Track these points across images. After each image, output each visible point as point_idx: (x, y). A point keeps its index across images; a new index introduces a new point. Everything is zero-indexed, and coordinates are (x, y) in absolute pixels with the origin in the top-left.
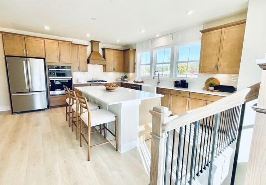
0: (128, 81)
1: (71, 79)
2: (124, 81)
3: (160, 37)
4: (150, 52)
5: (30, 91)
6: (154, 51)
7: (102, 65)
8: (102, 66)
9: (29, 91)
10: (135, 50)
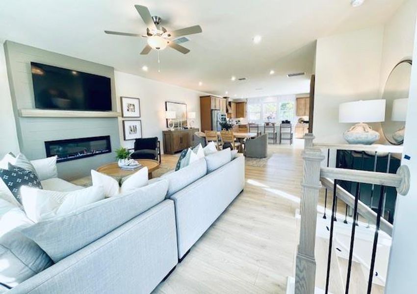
10: (246, 103)
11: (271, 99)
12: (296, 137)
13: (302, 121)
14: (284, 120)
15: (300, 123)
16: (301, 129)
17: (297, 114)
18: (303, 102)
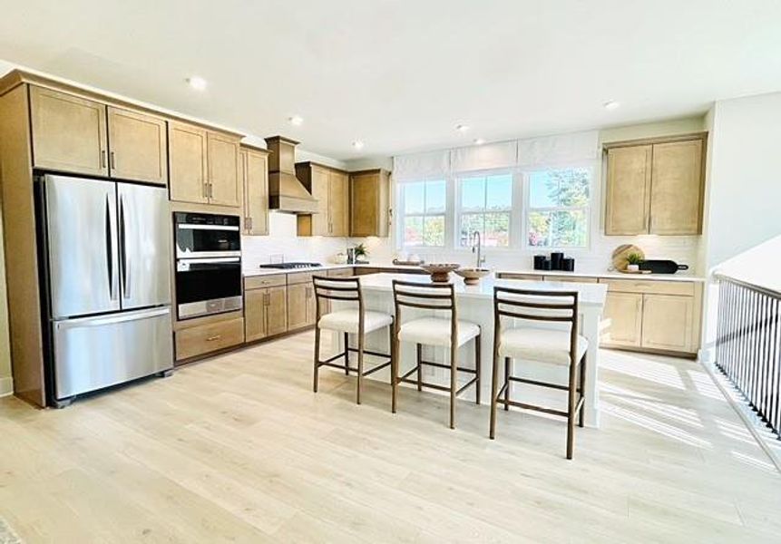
0: (368, 263)
1: (237, 259)
2: (357, 262)
3: (484, 145)
4: (444, 182)
5: (123, 308)
6: (456, 180)
7: (294, 213)
8: (295, 216)
9: (119, 309)
10: (390, 173)
11: (485, 157)
12: (607, 339)
13: (633, 260)
14: (546, 252)
15: (624, 270)
16: (631, 300)
17: (610, 224)
18: (636, 161)
